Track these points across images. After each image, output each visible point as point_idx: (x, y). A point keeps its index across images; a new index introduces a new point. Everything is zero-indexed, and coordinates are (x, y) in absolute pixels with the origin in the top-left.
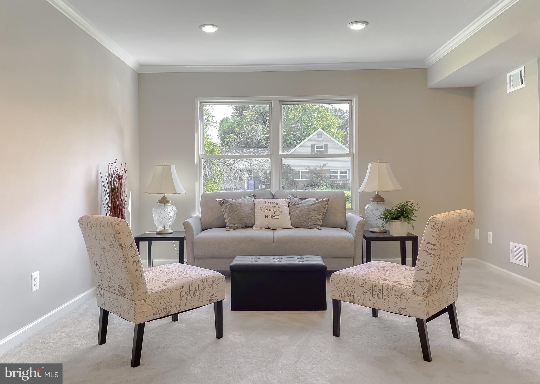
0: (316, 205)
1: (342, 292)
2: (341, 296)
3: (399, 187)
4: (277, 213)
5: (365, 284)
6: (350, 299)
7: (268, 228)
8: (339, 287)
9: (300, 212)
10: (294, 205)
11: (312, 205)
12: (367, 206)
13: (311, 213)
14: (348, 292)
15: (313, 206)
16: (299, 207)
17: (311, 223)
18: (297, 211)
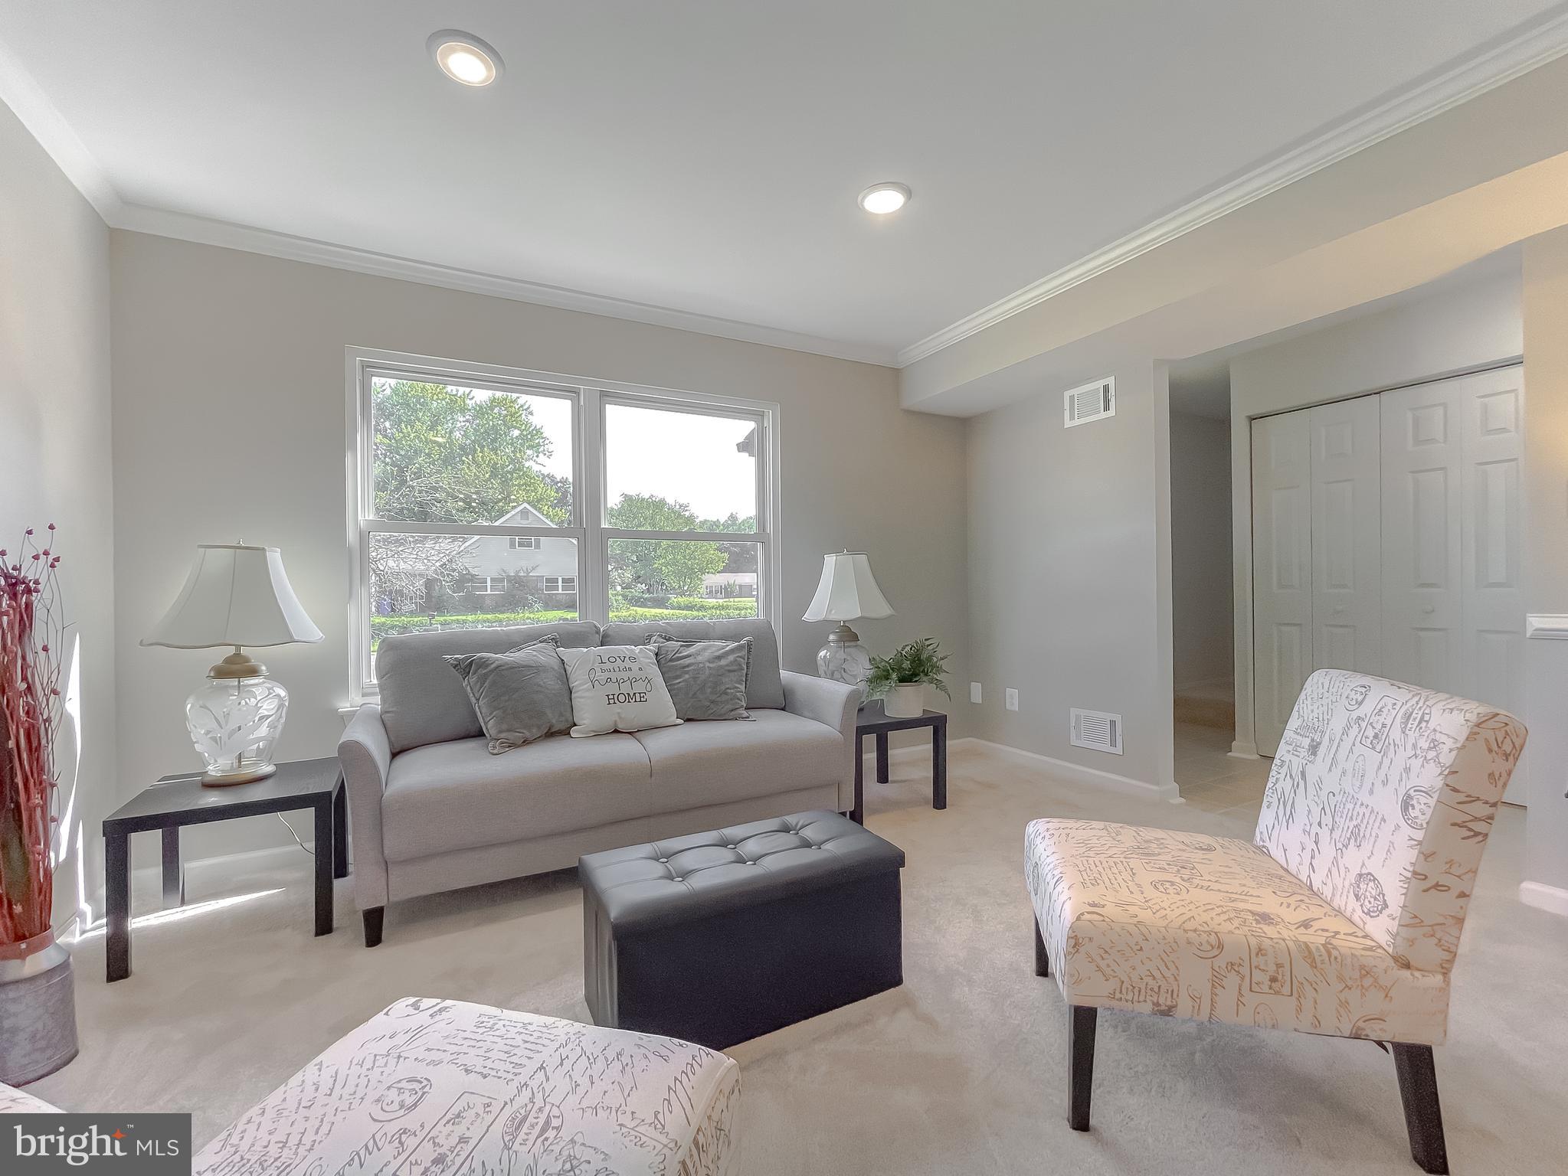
0: (731, 658)
1: (1123, 982)
2: (1118, 995)
3: (883, 609)
4: (639, 687)
5: (1219, 947)
6: (1157, 1004)
7: (616, 731)
8: (1108, 966)
9: (695, 678)
10: (671, 660)
11: (719, 658)
12: (822, 653)
13: (725, 680)
14: (1150, 980)
15: (723, 662)
16: (688, 666)
17: (730, 707)
18: (687, 676)
